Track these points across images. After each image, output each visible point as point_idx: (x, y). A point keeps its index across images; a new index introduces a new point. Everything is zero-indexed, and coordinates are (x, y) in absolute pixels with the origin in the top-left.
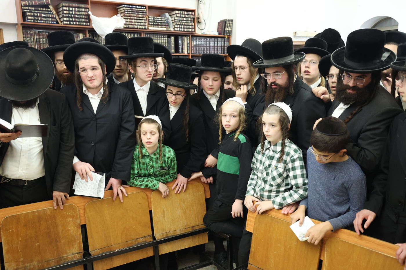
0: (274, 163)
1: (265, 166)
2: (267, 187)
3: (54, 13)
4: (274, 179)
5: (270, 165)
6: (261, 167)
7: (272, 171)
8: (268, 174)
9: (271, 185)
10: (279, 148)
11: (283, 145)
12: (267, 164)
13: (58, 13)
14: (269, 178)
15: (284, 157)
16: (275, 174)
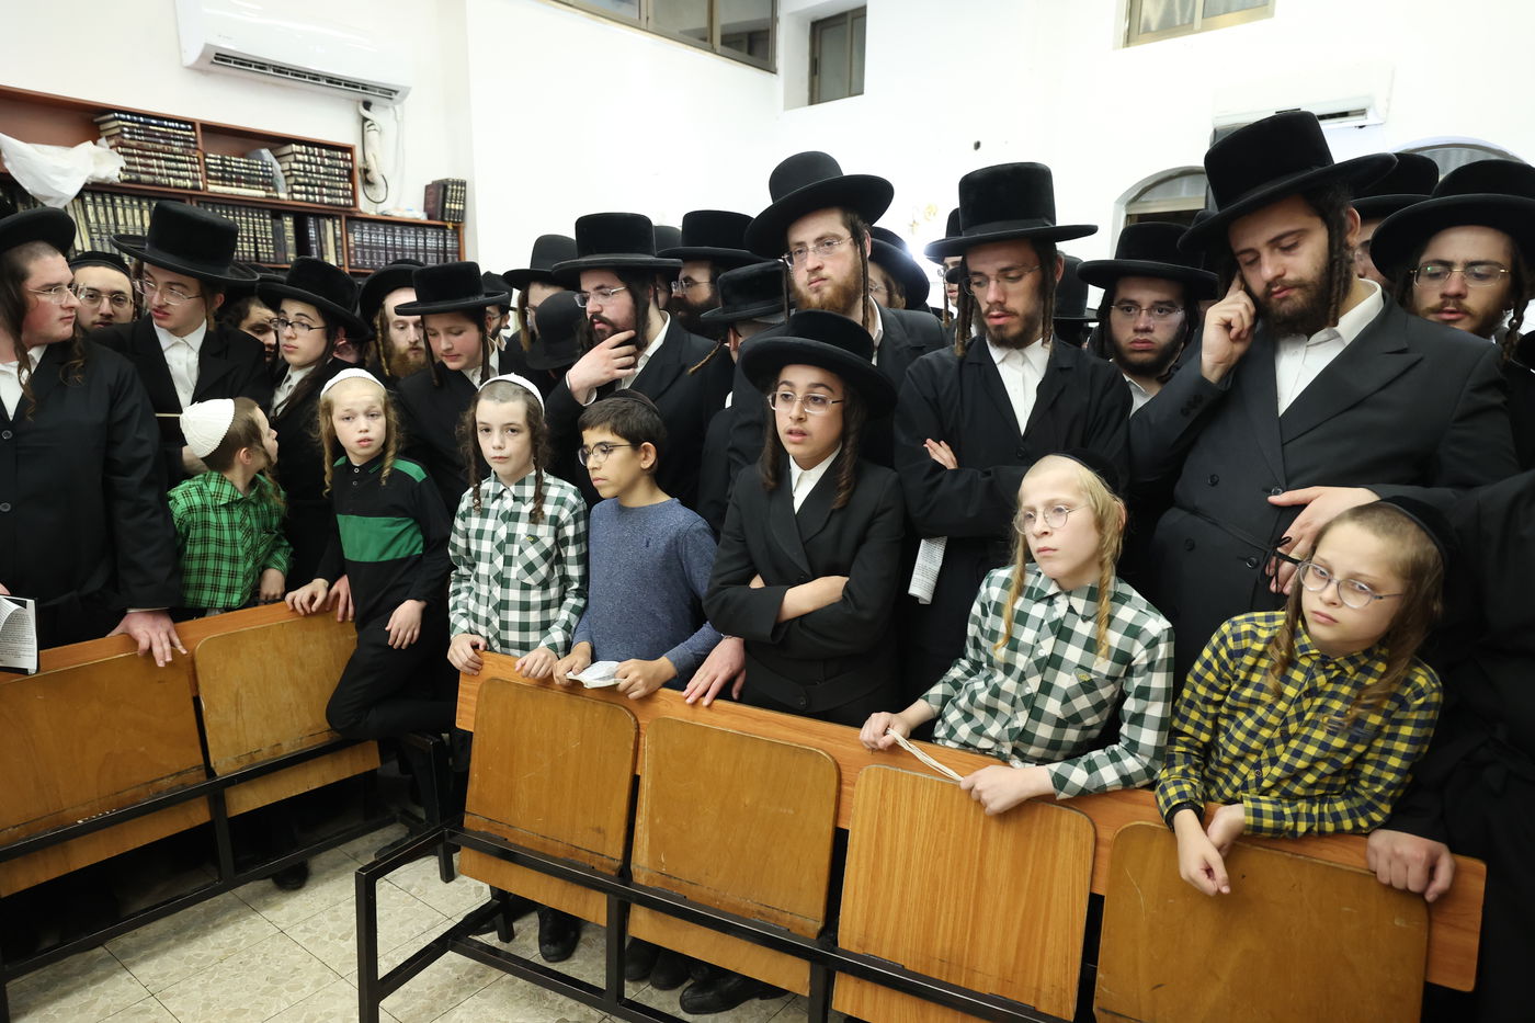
0: (522, 528)
1: (497, 542)
2: (514, 595)
4: (530, 568)
5: (511, 538)
6: (486, 546)
7: (521, 551)
8: (508, 561)
9: (526, 587)
10: (529, 491)
11: (539, 483)
12: (502, 533)
14: (514, 572)
15: (548, 509)
16: (532, 553)
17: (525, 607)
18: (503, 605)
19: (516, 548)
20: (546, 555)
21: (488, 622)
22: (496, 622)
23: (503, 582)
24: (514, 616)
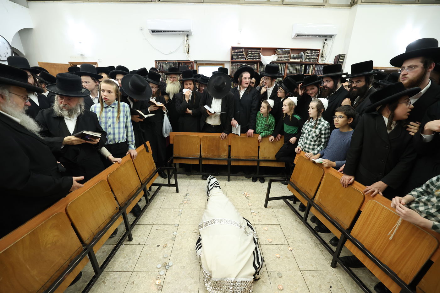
0: (313, 129)
1: (308, 131)
2: (308, 142)
3: (245, 55)
4: (313, 137)
5: (311, 131)
6: (306, 131)
7: (312, 134)
8: (309, 135)
9: (311, 141)
12: (310, 130)
13: (247, 55)
14: (310, 137)
16: (314, 135)
17: (310, 145)
18: (306, 143)
19: (311, 133)
20: (317, 136)
21: (303, 146)
22: (304, 146)
23: (307, 139)
24: (307, 146)
